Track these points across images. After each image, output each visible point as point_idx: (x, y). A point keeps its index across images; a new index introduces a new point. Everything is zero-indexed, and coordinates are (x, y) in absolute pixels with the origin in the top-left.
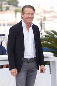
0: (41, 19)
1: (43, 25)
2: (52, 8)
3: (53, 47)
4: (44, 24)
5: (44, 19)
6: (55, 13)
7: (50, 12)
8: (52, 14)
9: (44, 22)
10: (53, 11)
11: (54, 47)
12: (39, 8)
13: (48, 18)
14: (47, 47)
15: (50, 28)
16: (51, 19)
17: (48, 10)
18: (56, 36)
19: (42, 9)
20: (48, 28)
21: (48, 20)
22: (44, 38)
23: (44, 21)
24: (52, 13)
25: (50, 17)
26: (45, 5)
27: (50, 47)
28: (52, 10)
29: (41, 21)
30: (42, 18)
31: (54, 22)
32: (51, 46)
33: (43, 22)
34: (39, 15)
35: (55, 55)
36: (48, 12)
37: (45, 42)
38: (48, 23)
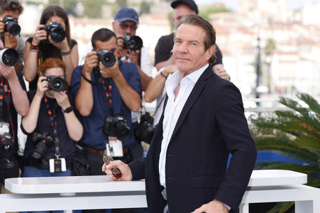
0: (258, 47)
1: (264, 68)
2: (298, 11)
3: (302, 149)
4: (269, 65)
5: (267, 47)
6: (307, 27)
7: (289, 25)
8: (298, 32)
9: (268, 59)
10: (300, 23)
11: (307, 151)
12: (251, 9)
13: (282, 44)
14: (283, 150)
15: (287, 79)
16: (293, 48)
17: (284, 20)
18: (313, 113)
19: (263, 14)
20: (280, 79)
21: (281, 53)
22: (273, 120)
23: (268, 54)
24: (296, 27)
25: (289, 44)
27: (294, 152)
28: (298, 18)
29: (259, 56)
30: (263, 44)
31: (303, 59)
32: (297, 148)
33: (264, 58)
34: (252, 34)
35: (311, 183)
36: (283, 24)
37: (275, 131)
38: (280, 62)
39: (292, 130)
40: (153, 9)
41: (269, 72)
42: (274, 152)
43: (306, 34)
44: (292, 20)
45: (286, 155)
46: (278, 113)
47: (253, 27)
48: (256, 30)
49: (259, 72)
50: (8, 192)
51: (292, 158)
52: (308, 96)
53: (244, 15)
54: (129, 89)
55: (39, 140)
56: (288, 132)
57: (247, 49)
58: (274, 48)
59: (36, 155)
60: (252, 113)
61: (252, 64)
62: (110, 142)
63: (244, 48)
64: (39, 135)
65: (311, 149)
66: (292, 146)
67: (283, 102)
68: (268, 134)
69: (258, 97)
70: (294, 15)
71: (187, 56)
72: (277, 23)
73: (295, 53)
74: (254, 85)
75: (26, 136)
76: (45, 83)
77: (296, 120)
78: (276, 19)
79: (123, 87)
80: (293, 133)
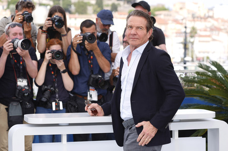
0: (185, 33)
1: (189, 46)
2: (211, 9)
3: (213, 96)
4: (192, 43)
5: (191, 32)
6: (217, 20)
7: (205, 18)
8: (210, 23)
9: (192, 40)
10: (211, 17)
11: (216, 98)
12: (181, 9)
13: (200, 30)
14: (201, 97)
15: (204, 52)
16: (208, 33)
17: (202, 15)
18: (219, 73)
19: (189, 12)
20: (200, 52)
21: (200, 36)
22: (194, 78)
23: (192, 37)
24: (209, 19)
25: (205, 30)
26: (196, 4)
27: (207, 98)
28: (211, 14)
29: (185, 39)
30: (188, 30)
31: (214, 40)
32: (209, 95)
33: (189, 39)
34: (181, 24)
35: (217, 117)
36: (201, 18)
37: (195, 85)
38: (200, 41)
39: (206, 84)
40: (119, 9)
41: (192, 48)
42: (195, 98)
43: (216, 24)
44: (207, 15)
45: (202, 100)
46: (198, 73)
47: (182, 20)
48: (184, 21)
49: (186, 48)
50: (26, 123)
51: (206, 102)
52: (216, 63)
53: (177, 12)
54: (103, 58)
55: (46, 90)
56: (204, 85)
57: (178, 33)
58: (196, 33)
59: (44, 99)
60: (181, 73)
61: (182, 43)
62: (90, 91)
63: (176, 33)
64: (46, 87)
65: (219, 96)
66: (206, 94)
67: (201, 66)
68: (191, 86)
69: (185, 64)
70: (208, 12)
71: (136, 37)
72: (198, 17)
73: (209, 36)
74: (183, 56)
75: (38, 88)
76: (50, 54)
77: (209, 78)
78: (197, 15)
79: (99, 57)
80: (207, 86)
